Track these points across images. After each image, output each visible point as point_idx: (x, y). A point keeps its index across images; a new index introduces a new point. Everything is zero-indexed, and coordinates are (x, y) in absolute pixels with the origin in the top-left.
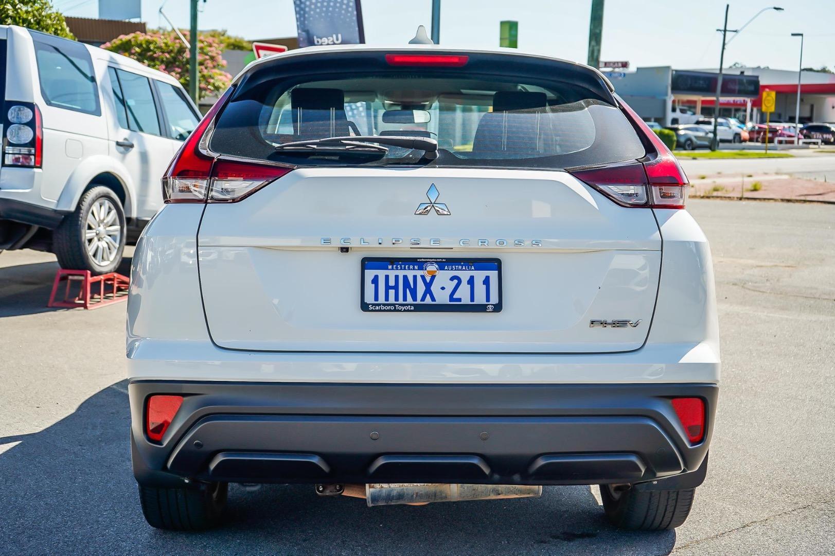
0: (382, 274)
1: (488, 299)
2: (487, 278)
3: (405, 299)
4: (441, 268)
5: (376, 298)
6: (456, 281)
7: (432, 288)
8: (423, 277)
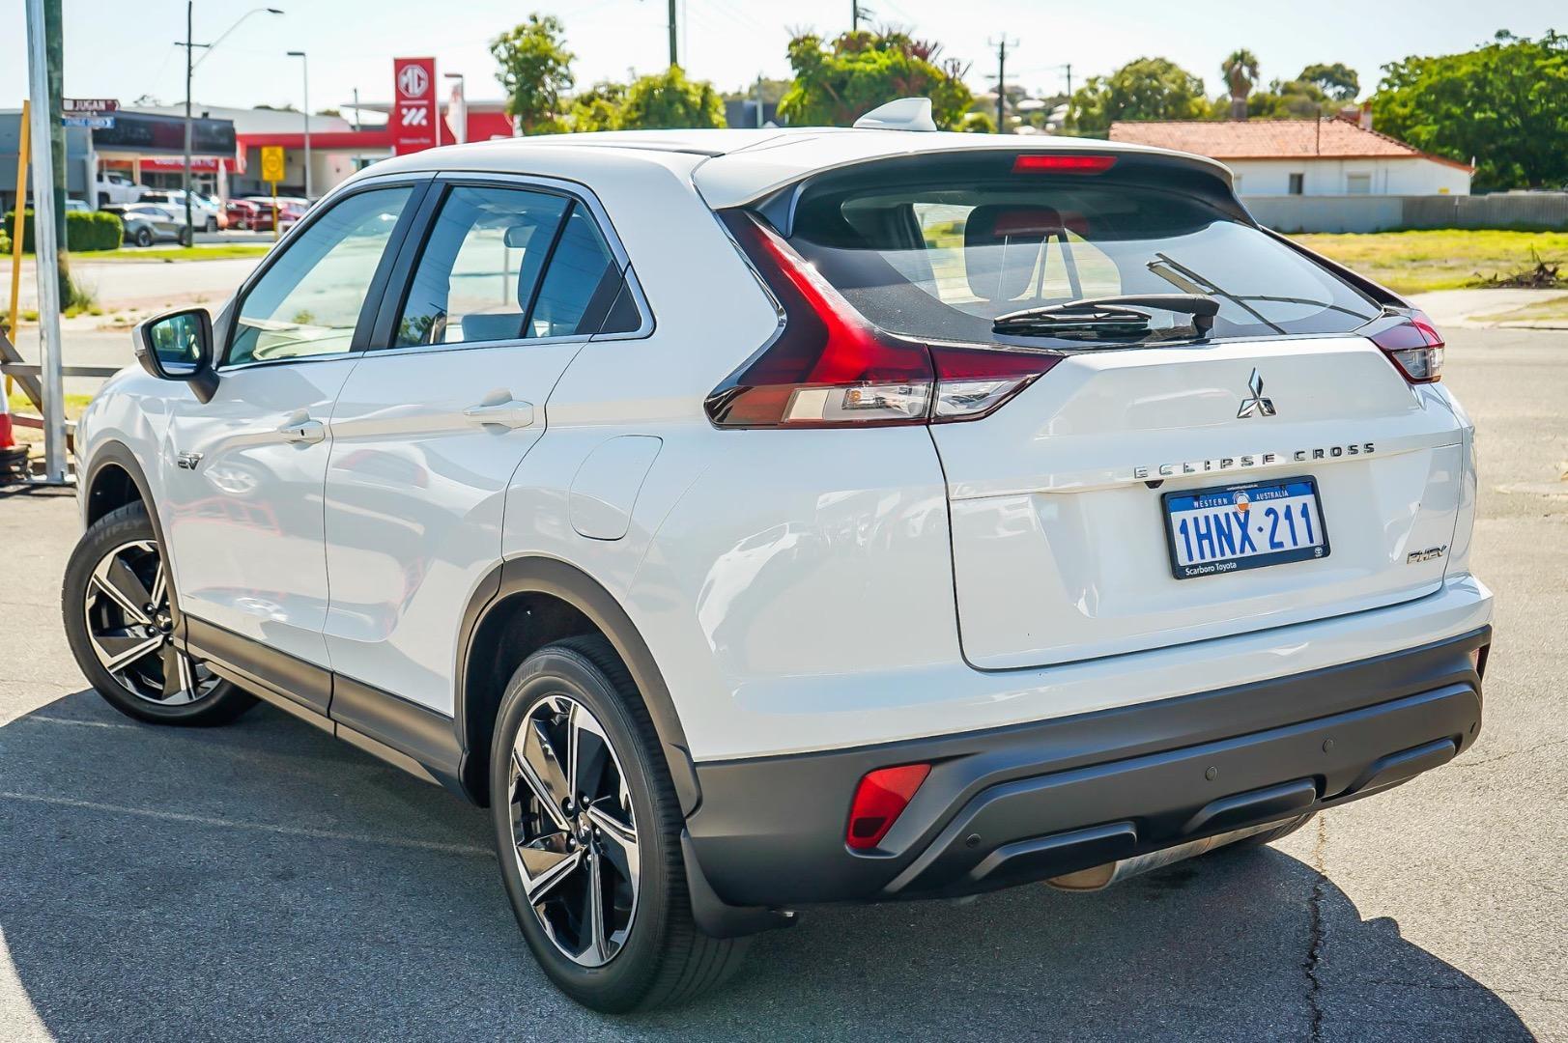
0: (1188, 515)
1: (1312, 541)
2: (1305, 506)
3: (1223, 553)
4: (1253, 499)
5: (1191, 558)
6: (1272, 516)
7: (1249, 532)
8: (1235, 514)
